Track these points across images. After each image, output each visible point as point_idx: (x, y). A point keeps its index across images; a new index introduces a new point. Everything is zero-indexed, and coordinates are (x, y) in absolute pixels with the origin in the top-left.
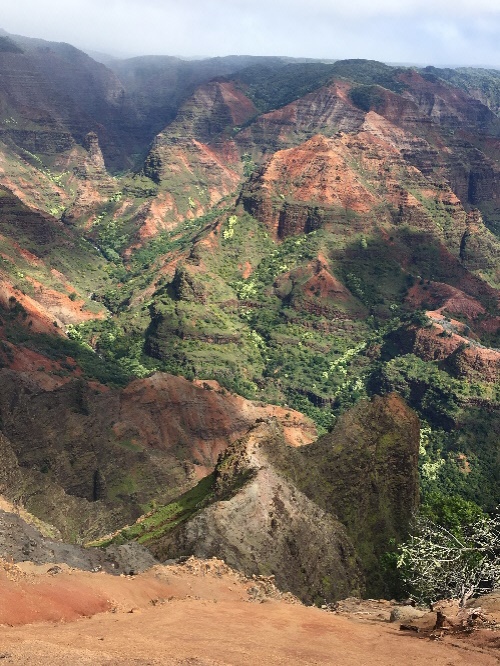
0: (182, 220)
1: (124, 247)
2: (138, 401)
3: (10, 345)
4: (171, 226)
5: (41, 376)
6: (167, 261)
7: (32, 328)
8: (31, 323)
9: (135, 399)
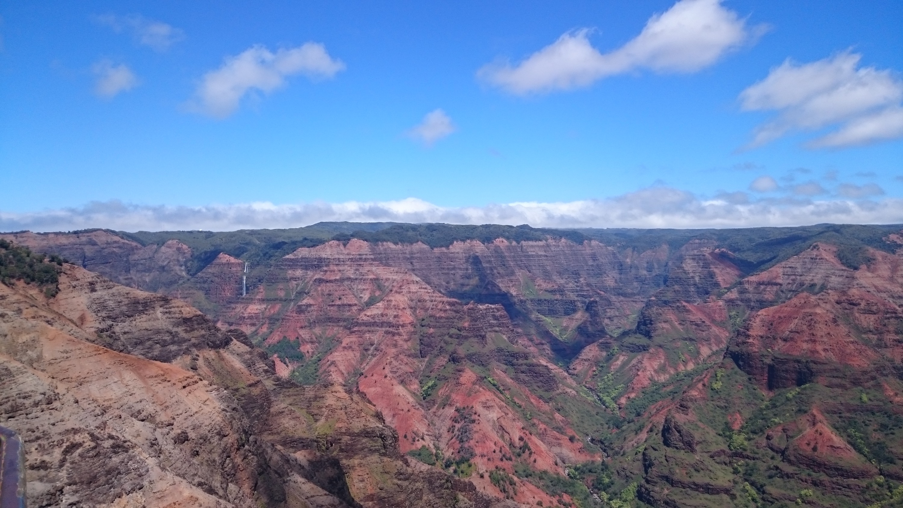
0: (673, 372)
1: (620, 395)
3: (515, 479)
4: (663, 378)
6: (658, 409)
7: (536, 465)
8: (535, 461)
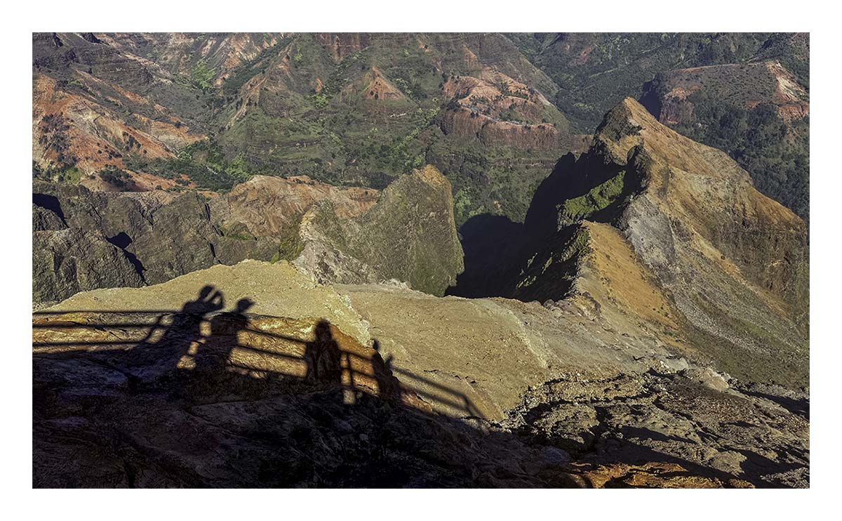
0: (259, 50)
1: (215, 77)
2: (244, 200)
4: (251, 57)
5: (160, 193)
6: (251, 86)
7: (147, 155)
8: (145, 152)
9: (240, 199)
